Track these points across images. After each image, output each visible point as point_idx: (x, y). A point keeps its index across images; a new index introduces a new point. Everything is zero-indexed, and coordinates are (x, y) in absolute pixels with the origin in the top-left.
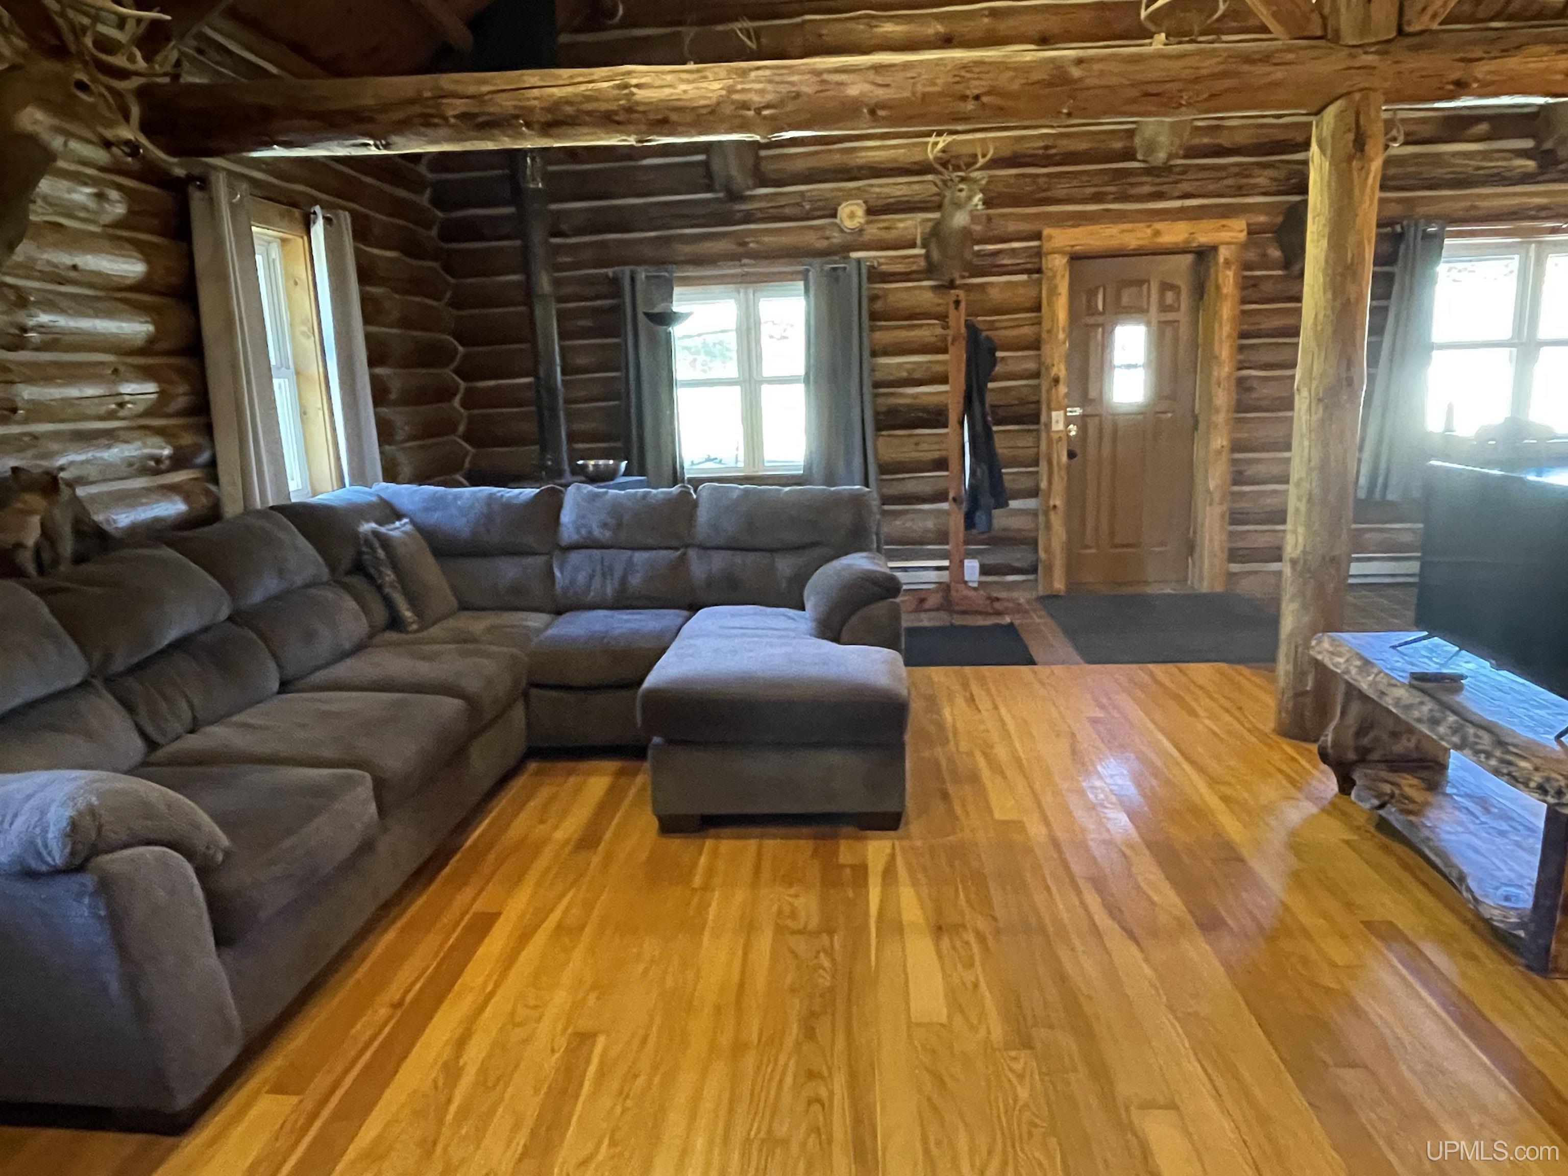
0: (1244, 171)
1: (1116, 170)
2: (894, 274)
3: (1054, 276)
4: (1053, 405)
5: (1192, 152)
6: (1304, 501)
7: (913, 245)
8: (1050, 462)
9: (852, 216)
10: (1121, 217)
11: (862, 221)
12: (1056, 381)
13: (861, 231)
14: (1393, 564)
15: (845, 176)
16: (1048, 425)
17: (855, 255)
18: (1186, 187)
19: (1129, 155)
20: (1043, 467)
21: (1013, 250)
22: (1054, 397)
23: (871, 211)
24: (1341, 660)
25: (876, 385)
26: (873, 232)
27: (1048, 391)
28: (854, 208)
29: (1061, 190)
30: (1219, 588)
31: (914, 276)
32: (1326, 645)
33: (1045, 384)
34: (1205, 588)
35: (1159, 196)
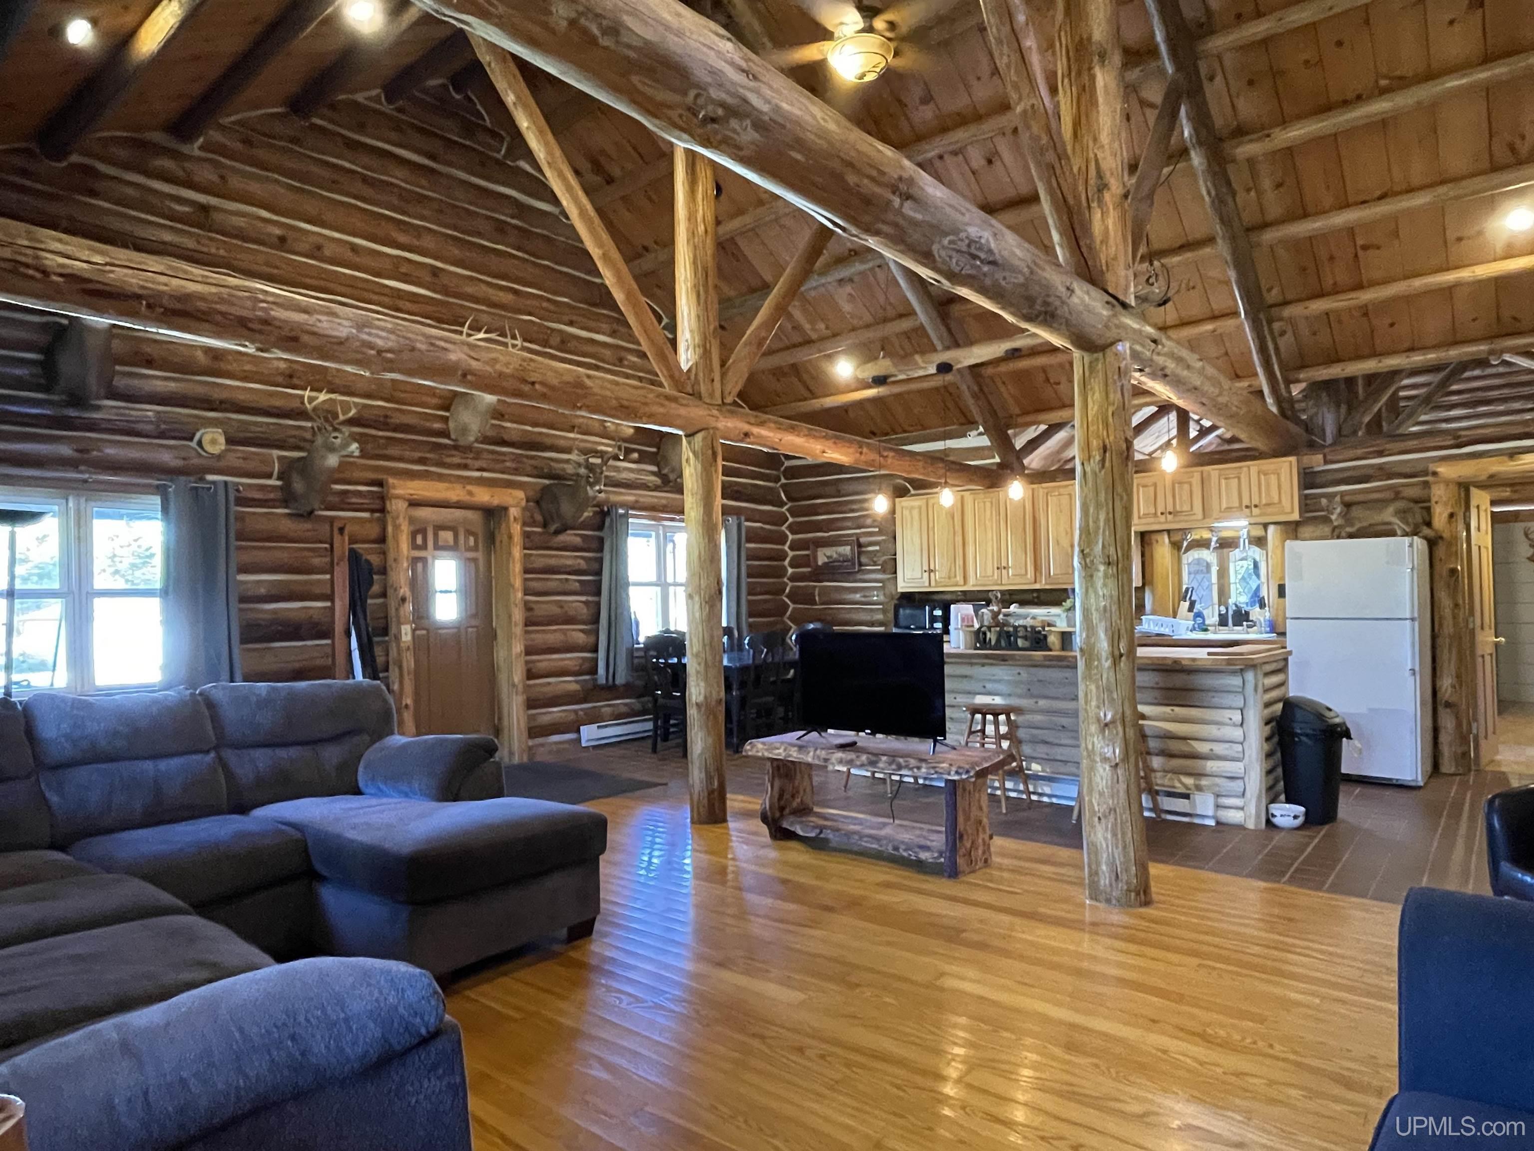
0: (517, 458)
1: (434, 443)
2: (254, 500)
3: (398, 517)
4: (402, 620)
5: (486, 440)
6: (703, 665)
7: (269, 476)
8: (400, 667)
9: (214, 442)
10: (440, 478)
11: (223, 447)
12: (404, 600)
13: (219, 457)
14: (625, 727)
15: (206, 405)
16: (398, 638)
17: (210, 477)
18: (483, 464)
19: (445, 434)
20: (394, 673)
21: (360, 492)
22: (402, 613)
23: (230, 441)
24: (781, 751)
25: (243, 599)
26: (233, 460)
27: (397, 610)
28: (217, 436)
29: (393, 451)
30: (525, 759)
31: (271, 504)
32: (760, 746)
33: (393, 603)
34: (516, 760)
35: (466, 467)
